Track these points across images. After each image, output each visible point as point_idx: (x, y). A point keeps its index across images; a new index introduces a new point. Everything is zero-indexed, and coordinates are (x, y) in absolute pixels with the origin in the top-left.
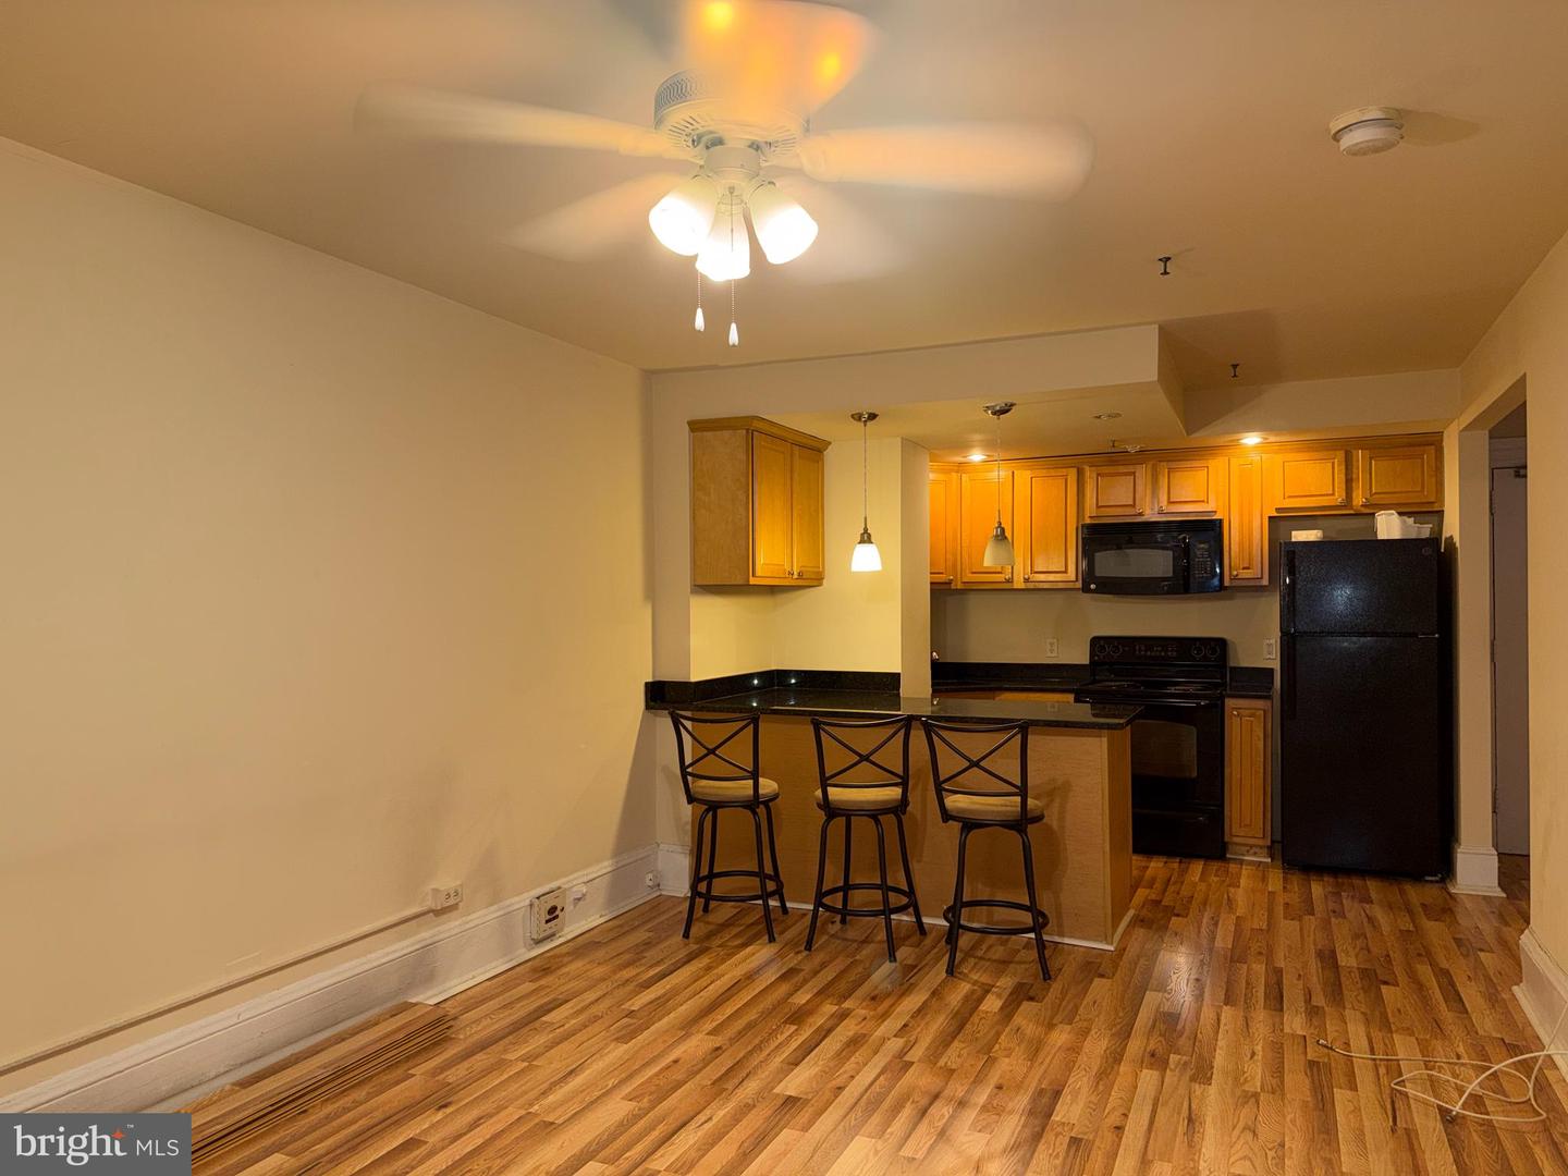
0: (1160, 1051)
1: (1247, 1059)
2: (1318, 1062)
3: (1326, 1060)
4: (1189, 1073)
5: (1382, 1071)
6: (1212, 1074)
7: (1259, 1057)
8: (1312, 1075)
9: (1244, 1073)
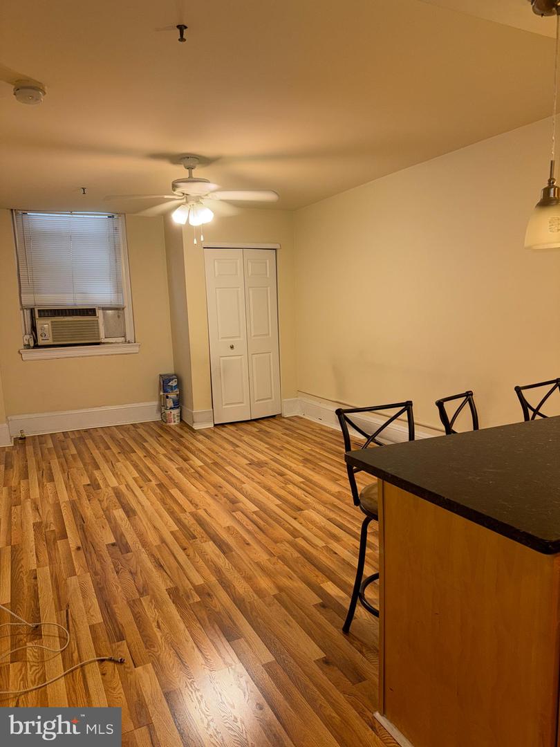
0: (208, 599)
1: (160, 620)
2: (118, 641)
3: (113, 645)
4: (181, 593)
5: (76, 655)
6: (170, 598)
7: (154, 625)
8: (118, 627)
9: (155, 608)
